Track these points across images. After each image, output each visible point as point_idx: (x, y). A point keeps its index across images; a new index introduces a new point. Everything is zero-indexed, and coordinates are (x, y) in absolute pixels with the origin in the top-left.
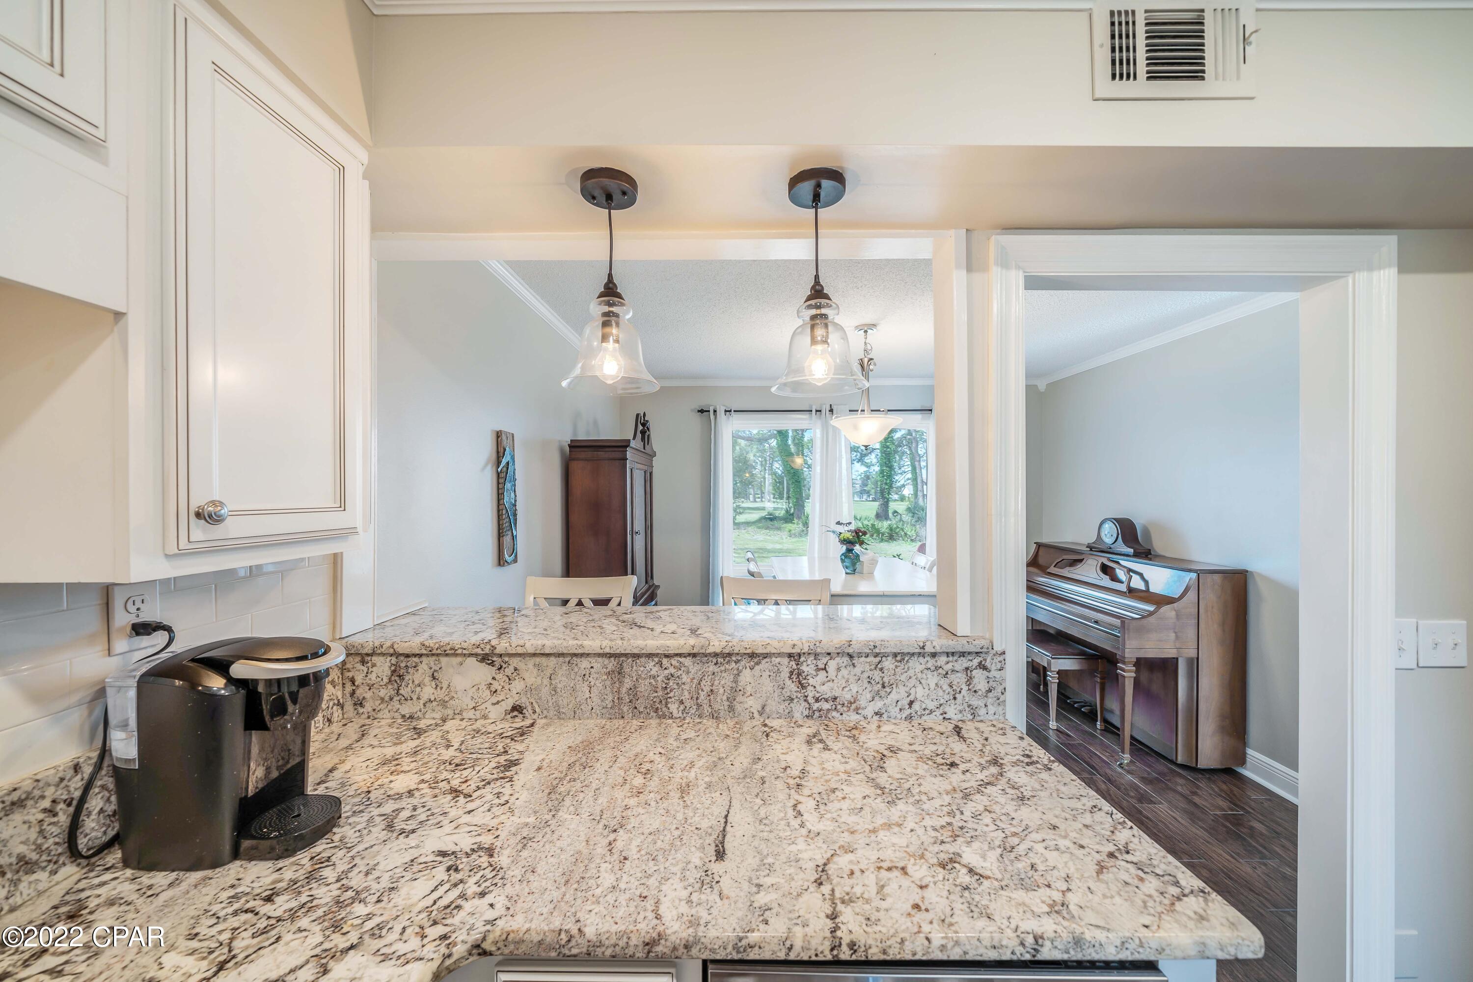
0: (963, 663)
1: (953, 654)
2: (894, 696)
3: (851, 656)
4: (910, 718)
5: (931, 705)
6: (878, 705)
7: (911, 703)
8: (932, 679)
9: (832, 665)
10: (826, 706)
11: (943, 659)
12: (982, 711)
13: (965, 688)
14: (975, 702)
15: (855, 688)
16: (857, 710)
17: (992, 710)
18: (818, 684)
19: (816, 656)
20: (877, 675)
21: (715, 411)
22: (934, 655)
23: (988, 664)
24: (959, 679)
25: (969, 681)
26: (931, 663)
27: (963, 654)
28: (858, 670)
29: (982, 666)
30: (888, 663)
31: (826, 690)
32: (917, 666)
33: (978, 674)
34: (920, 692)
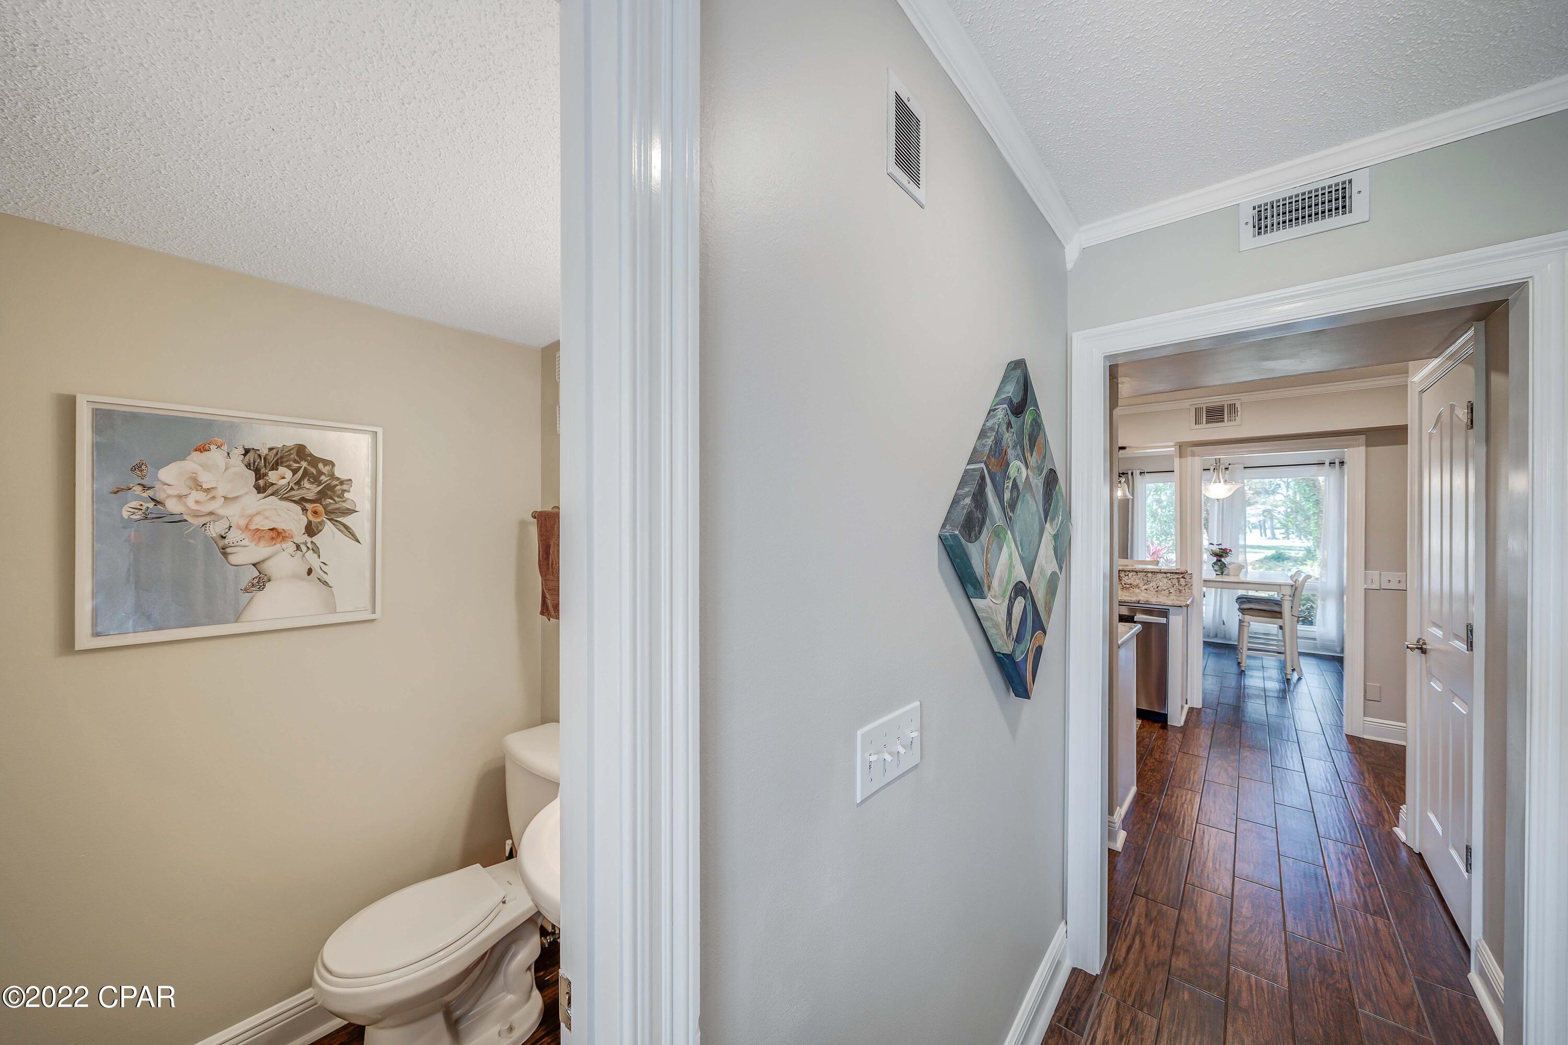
0: (1176, 576)
1: (1173, 573)
2: (1151, 585)
3: (1136, 572)
4: (1157, 591)
5: (1165, 588)
6: (1146, 587)
7: (1157, 587)
8: (1165, 580)
9: (1130, 575)
10: (1128, 586)
11: (1169, 575)
12: (1184, 591)
13: (1177, 584)
14: (1181, 588)
15: (1138, 581)
16: (1139, 588)
17: (1187, 591)
18: (1125, 580)
19: (1125, 571)
20: (1145, 578)
21: (1132, 474)
22: (1166, 573)
23: (1185, 577)
24: (1175, 581)
25: (1179, 582)
26: (1165, 575)
27: (1176, 573)
28: (1139, 576)
29: (1183, 577)
30: (1149, 575)
31: (1128, 582)
32: (1160, 576)
33: (1182, 580)
34: (1161, 584)
